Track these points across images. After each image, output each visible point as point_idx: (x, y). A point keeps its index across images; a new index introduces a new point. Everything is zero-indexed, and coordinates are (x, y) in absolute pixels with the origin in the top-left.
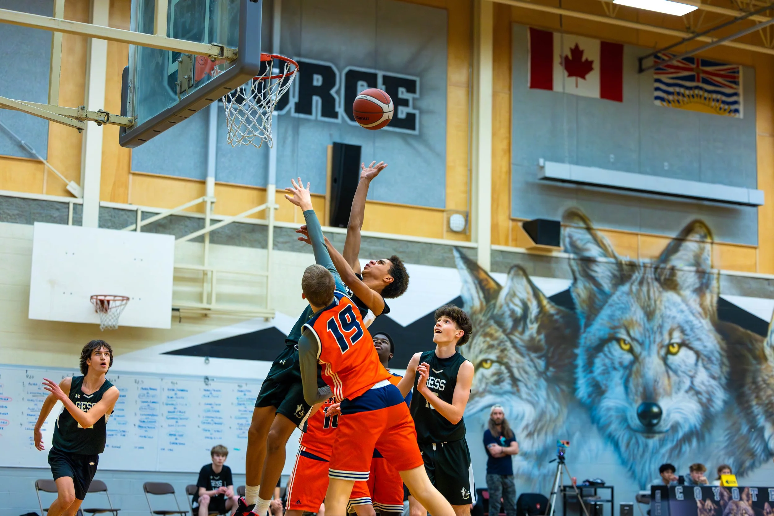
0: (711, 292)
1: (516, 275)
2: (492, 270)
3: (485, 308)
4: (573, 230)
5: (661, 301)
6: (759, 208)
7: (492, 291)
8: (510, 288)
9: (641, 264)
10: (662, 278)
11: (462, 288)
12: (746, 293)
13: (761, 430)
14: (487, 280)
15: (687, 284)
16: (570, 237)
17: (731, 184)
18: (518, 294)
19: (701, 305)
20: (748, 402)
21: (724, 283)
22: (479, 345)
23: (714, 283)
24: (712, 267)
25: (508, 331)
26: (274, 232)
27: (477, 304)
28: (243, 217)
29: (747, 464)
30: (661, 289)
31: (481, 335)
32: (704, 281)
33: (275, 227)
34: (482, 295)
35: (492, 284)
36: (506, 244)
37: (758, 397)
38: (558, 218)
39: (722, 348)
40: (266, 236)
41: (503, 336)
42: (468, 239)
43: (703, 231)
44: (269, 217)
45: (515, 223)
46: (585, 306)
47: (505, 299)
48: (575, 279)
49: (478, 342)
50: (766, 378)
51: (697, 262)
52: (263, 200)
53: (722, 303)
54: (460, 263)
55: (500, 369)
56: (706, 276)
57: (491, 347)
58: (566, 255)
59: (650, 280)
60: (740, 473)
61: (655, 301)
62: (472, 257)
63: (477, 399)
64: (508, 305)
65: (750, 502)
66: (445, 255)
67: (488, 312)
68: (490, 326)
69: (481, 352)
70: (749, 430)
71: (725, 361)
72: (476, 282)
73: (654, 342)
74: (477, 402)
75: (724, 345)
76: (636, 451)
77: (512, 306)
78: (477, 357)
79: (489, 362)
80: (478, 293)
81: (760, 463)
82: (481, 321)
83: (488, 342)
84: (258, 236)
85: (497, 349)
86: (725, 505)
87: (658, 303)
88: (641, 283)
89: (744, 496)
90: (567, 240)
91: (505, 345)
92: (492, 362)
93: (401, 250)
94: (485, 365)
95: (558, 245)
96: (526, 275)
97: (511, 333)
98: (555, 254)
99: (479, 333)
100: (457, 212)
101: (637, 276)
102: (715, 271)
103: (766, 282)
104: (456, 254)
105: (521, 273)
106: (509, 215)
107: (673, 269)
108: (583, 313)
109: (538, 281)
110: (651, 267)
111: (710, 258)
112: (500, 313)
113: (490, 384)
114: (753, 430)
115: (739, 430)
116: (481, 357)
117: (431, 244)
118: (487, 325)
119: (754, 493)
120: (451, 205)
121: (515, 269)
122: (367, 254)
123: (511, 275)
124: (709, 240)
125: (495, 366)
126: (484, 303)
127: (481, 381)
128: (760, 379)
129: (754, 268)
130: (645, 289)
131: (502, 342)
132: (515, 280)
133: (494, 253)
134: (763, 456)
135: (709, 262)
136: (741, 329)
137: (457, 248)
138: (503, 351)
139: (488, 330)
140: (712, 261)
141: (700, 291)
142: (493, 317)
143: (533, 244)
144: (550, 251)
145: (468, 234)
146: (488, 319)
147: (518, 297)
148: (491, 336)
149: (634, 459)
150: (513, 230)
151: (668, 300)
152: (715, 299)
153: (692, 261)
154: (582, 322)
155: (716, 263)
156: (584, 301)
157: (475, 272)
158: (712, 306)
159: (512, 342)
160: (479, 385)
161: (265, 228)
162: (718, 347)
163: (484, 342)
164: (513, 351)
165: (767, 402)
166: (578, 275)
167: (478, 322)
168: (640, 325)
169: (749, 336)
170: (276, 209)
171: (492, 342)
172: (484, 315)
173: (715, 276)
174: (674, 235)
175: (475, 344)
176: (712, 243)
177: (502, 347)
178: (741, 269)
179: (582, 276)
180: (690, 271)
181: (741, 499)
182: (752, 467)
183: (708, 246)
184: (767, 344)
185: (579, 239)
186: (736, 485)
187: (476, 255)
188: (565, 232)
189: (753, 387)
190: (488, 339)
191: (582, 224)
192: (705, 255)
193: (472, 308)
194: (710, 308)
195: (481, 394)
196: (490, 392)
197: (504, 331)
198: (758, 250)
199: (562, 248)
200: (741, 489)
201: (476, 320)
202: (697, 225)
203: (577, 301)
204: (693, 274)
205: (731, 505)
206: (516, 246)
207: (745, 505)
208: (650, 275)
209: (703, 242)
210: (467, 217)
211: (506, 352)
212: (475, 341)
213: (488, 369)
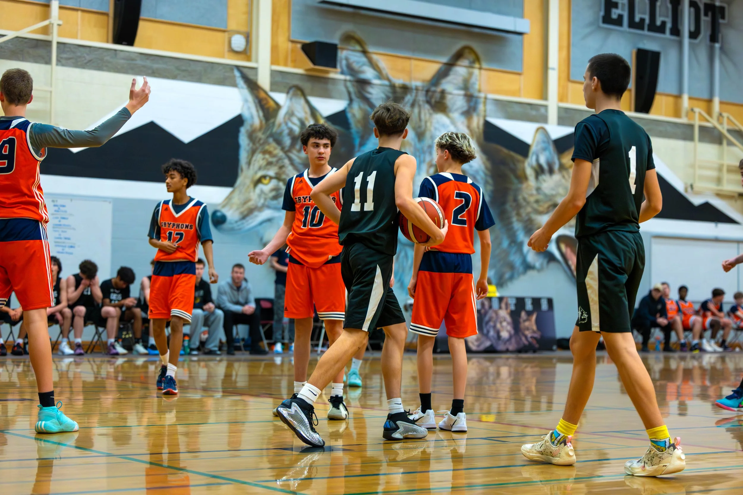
0: (478, 115)
1: (295, 95)
2: (272, 90)
3: (264, 126)
4: (350, 53)
5: (431, 123)
6: (525, 36)
7: (271, 110)
8: (289, 108)
9: (414, 87)
10: (433, 101)
11: (243, 106)
12: (511, 117)
13: (521, 245)
14: (266, 99)
15: (455, 107)
16: (347, 59)
17: (500, 12)
18: (297, 113)
19: (469, 127)
20: (509, 218)
21: (490, 107)
22: (259, 161)
23: (481, 107)
24: (480, 91)
25: (287, 148)
26: (58, 48)
27: (257, 122)
28: (26, 33)
29: (507, 276)
30: (431, 111)
31: (260, 153)
32: (472, 104)
33: (58, 43)
34: (261, 114)
35: (272, 103)
36: (286, 65)
37: (518, 214)
38: (335, 40)
39: (486, 168)
40: (50, 52)
41: (281, 154)
42: (249, 59)
43: (472, 57)
44: (52, 33)
45: (294, 45)
46: (359, 126)
47: (284, 118)
48: (351, 100)
49: (258, 159)
50: (526, 196)
51: (466, 86)
52: (46, 16)
53: (488, 125)
54: (240, 82)
55: (278, 185)
56: (474, 99)
57: (270, 164)
58: (342, 77)
59: (421, 103)
60: (500, 285)
61: (426, 122)
62: (252, 77)
63: (256, 213)
64: (286, 124)
65: (509, 311)
66: (227, 74)
67: (268, 130)
68: (269, 144)
69: (260, 168)
70: (510, 245)
71: (490, 180)
72: (257, 101)
73: (424, 161)
74: (256, 216)
75: (489, 165)
76: (405, 264)
77: (290, 125)
78: (256, 173)
79: (268, 178)
80: (258, 111)
81: (519, 275)
82: (260, 139)
83: (267, 160)
84: (41, 51)
85: (275, 165)
86: (486, 313)
87: (428, 124)
88: (413, 105)
89: (503, 305)
90: (344, 62)
91: (283, 162)
92: (271, 178)
93: (184, 68)
94: (265, 181)
95: (335, 66)
96: (304, 95)
97: (289, 150)
98: (332, 75)
99: (259, 151)
100: (238, 33)
101: (409, 98)
102: (482, 95)
103: (528, 107)
104: (237, 74)
105: (299, 93)
106: (289, 36)
107: (443, 92)
108: (358, 132)
109: (316, 102)
110: (422, 90)
111: (478, 83)
112: (279, 131)
113: (268, 200)
114: (513, 245)
115: (500, 244)
116: (260, 174)
117: (212, 63)
118: (266, 142)
119: (512, 302)
120: (232, 25)
121: (293, 89)
122: (150, 71)
123: (290, 95)
124: (477, 65)
125: (274, 183)
126: (264, 122)
127: (259, 196)
128: (520, 198)
129: (517, 93)
130: (416, 110)
131: (280, 159)
132: (294, 100)
133: (273, 73)
134: (521, 269)
135: (477, 87)
136: (505, 151)
137: (238, 67)
138: (281, 167)
139: (267, 147)
140: (480, 85)
141: (468, 113)
142: (272, 135)
143: (310, 65)
144: (327, 72)
145: (249, 54)
146: (268, 137)
147: (296, 116)
148: (270, 153)
149: (403, 271)
150: (293, 51)
151: (438, 122)
152: (481, 122)
153: (461, 85)
154: (357, 141)
155: (483, 88)
156: (359, 121)
157: (255, 92)
158: (478, 127)
159: (290, 160)
160: (258, 200)
161: (48, 43)
162: (483, 167)
163: (263, 159)
164: (290, 168)
165: (526, 218)
166: (353, 96)
167: (257, 140)
168: (411, 144)
169: (512, 158)
170: (59, 25)
171: (271, 159)
172: (263, 133)
173: (482, 100)
174: (445, 59)
175: (255, 160)
176: (480, 69)
177: (280, 164)
178: (506, 93)
179: (358, 97)
180: (459, 95)
181: (500, 308)
182: (511, 278)
183: (476, 72)
184: (529, 164)
185: (354, 62)
186: (497, 295)
187: (256, 74)
188: (342, 54)
189: (514, 204)
190: (267, 156)
191: (358, 48)
192: (473, 80)
193: (252, 126)
194: (477, 130)
195: (260, 209)
196: (269, 207)
197: (283, 149)
198: (522, 78)
199: (339, 69)
200: (501, 299)
201: (256, 138)
202: (467, 51)
203: (352, 121)
204: (461, 98)
205: (491, 313)
206: (295, 67)
207: (504, 313)
208: (421, 98)
209: (472, 67)
210: (248, 37)
211: (284, 169)
212: (254, 158)
213: (266, 184)
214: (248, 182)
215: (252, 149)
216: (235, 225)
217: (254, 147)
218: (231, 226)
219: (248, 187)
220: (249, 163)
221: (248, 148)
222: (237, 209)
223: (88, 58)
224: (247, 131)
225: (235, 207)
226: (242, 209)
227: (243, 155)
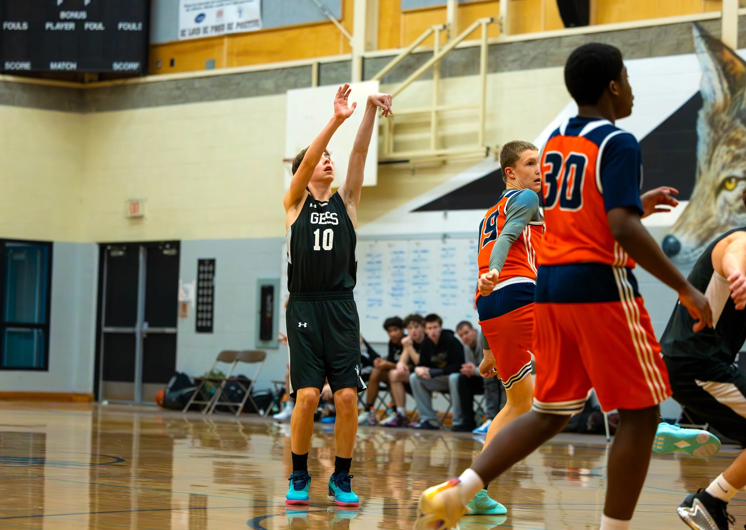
2: (740, 47)
3: (729, 103)
7: (738, 77)
11: (702, 79)
14: (732, 62)
22: (722, 157)
27: (720, 98)
31: (724, 143)
34: (726, 85)
35: (740, 66)
49: (721, 153)
54: (700, 44)
57: (736, 158)
62: (713, 33)
67: (733, 109)
68: (735, 129)
69: (724, 167)
72: (719, 67)
78: (718, 175)
79: (733, 181)
80: (721, 82)
82: (724, 123)
83: (733, 152)
85: (741, 160)
93: (632, 41)
94: (730, 186)
99: (722, 141)
104: (695, 33)
113: (734, 213)
116: (724, 175)
117: (666, 25)
118: (732, 127)
125: (741, 185)
126: (729, 96)
127: (722, 209)
133: (741, 21)
139: (733, 134)
142: (739, 115)
146: (734, 119)
148: (737, 142)
157: (718, 54)
160: (720, 215)
163: (728, 152)
167: (721, 124)
171: (738, 152)
172: (728, 114)
175: (717, 156)
187: (720, 29)
190: (733, 147)
193: (713, 106)
201: (719, 122)
212: (716, 153)
213: (731, 190)
214: (708, 189)
215: (713, 139)
216: (691, 255)
217: (716, 137)
218: (685, 257)
219: (708, 197)
220: (709, 162)
221: (708, 140)
222: (694, 232)
223: (532, 54)
224: (708, 114)
225: (691, 228)
226: (700, 231)
227: (702, 150)
